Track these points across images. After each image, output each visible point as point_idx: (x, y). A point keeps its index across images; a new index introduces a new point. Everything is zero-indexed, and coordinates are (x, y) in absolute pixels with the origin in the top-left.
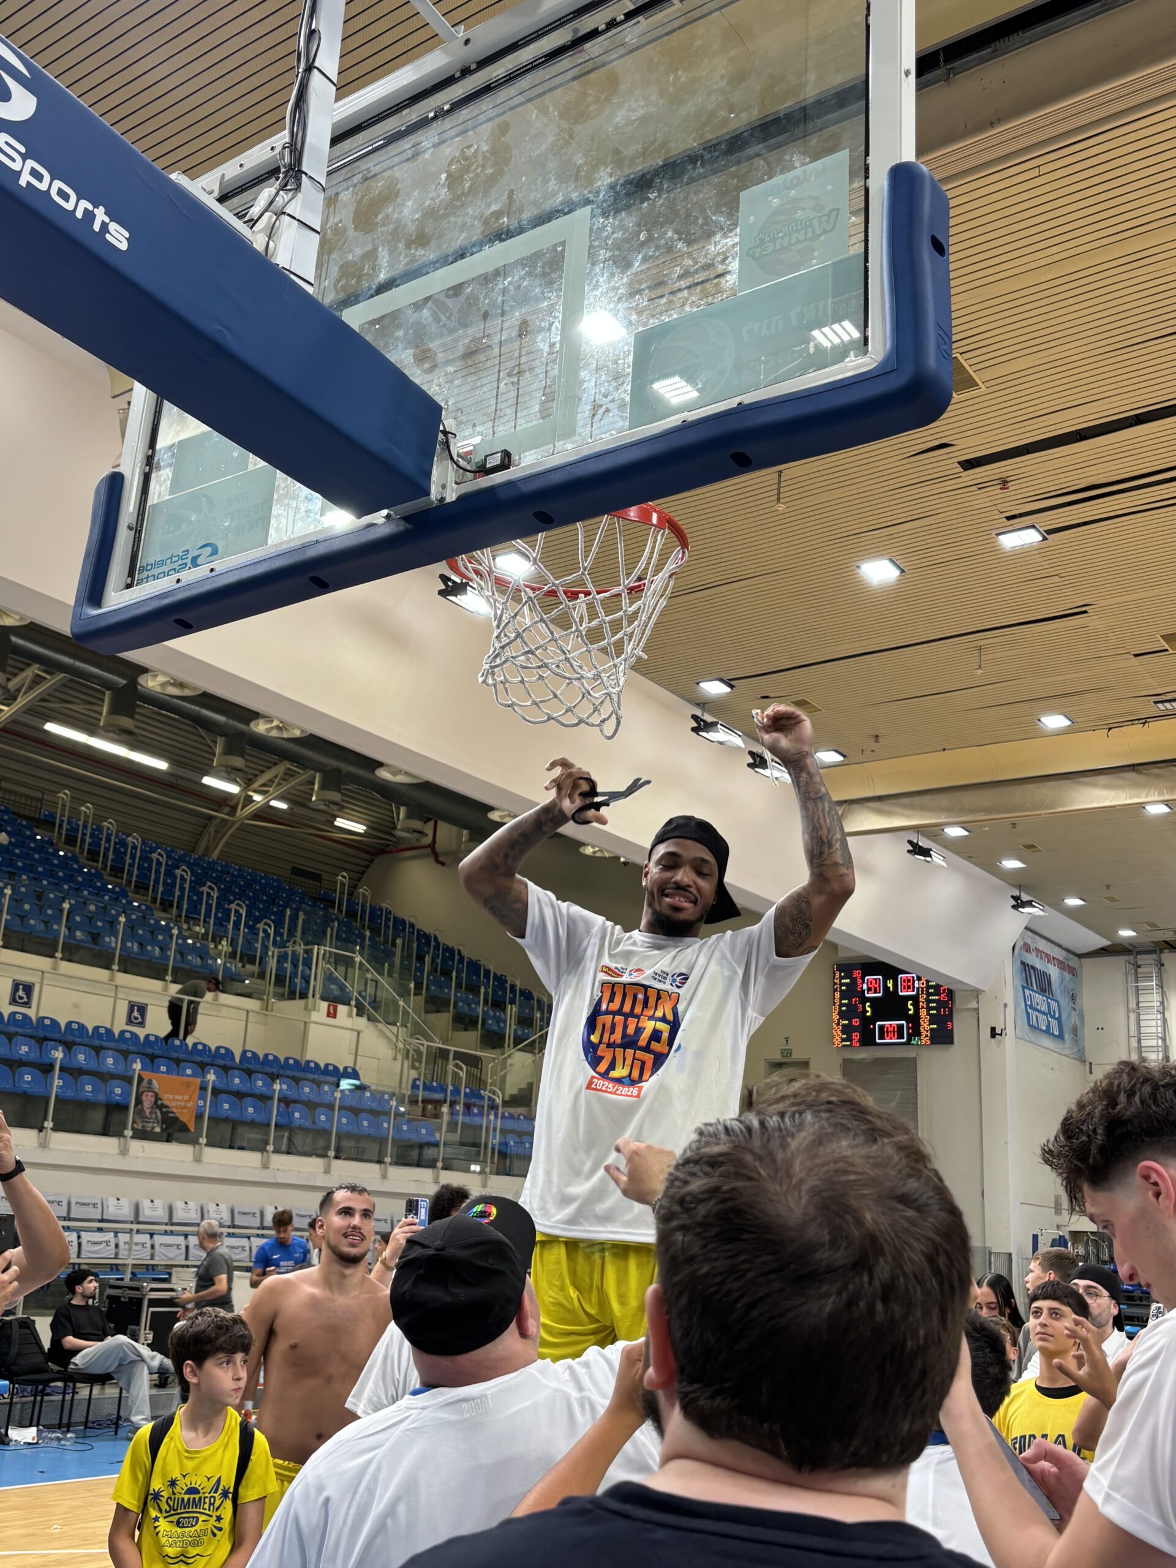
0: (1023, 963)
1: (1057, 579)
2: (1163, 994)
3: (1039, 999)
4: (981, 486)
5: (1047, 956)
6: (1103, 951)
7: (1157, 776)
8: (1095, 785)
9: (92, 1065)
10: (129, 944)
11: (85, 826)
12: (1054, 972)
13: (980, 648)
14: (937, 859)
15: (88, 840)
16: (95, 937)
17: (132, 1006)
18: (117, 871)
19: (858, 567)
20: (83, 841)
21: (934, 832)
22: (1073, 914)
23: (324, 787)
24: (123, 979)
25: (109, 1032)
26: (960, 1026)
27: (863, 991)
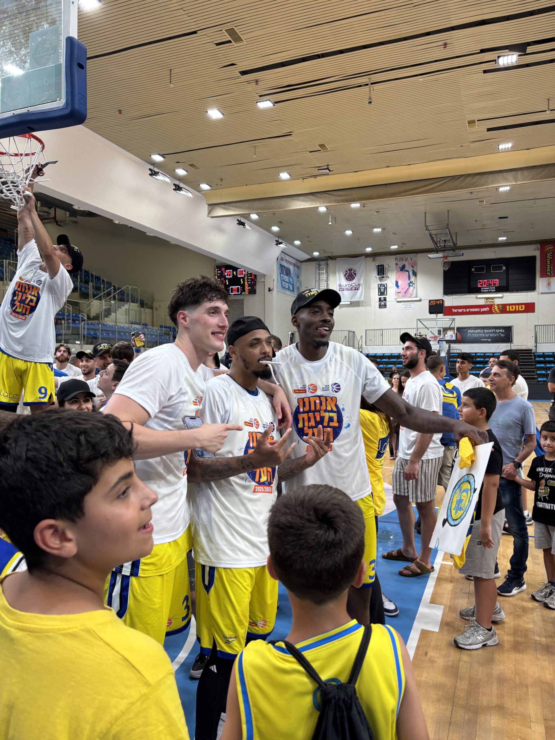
0: (280, 265)
1: (279, 121)
2: (328, 275)
3: (286, 278)
4: (249, 82)
5: (289, 262)
6: (309, 260)
7: (320, 197)
8: (298, 200)
12: (291, 268)
13: (255, 147)
14: (247, 227)
19: (207, 112)
21: (247, 216)
22: (297, 247)
26: (258, 288)
27: (225, 276)
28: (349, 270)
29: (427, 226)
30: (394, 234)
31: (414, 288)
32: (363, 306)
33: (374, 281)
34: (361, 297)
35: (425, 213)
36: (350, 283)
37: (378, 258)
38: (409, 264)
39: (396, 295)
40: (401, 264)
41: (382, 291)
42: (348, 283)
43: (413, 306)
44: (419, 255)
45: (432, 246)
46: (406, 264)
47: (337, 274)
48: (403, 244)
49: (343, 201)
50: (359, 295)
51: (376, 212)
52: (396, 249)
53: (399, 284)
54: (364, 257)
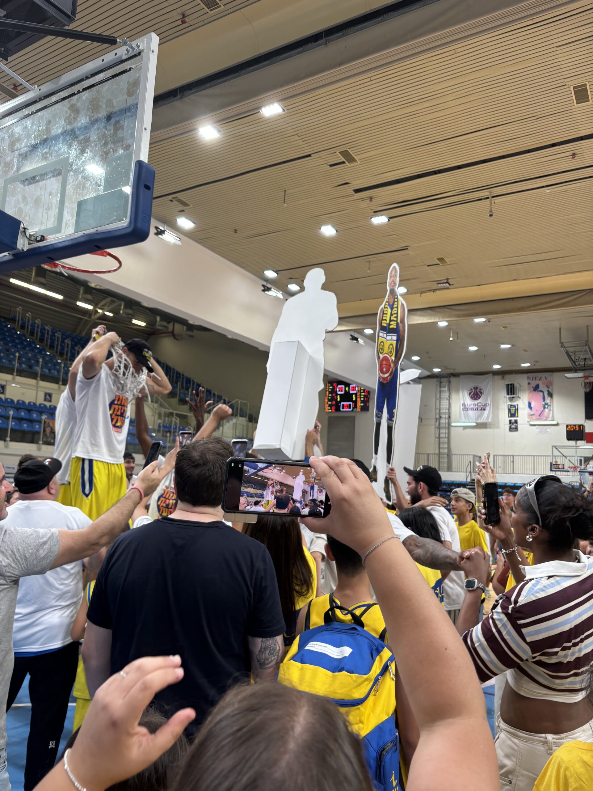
1: (395, 236)
2: (450, 393)
4: (362, 199)
6: (428, 377)
7: (439, 312)
8: (416, 315)
9: (27, 417)
10: (44, 370)
11: (28, 321)
13: (369, 262)
14: (361, 342)
15: (30, 327)
16: (31, 367)
17: (46, 394)
18: (41, 340)
19: (320, 229)
20: (28, 327)
21: (360, 332)
22: (416, 363)
23: (125, 307)
24: (42, 384)
25: (35, 404)
27: (337, 392)
28: (474, 388)
29: (562, 343)
30: (525, 351)
31: (550, 410)
32: (490, 428)
33: (504, 402)
34: (488, 418)
35: (560, 329)
36: (476, 402)
37: (507, 377)
38: (543, 383)
39: (528, 417)
40: (534, 384)
41: (513, 412)
42: (473, 403)
43: (548, 430)
44: (556, 375)
45: (569, 364)
46: (540, 383)
47: (461, 393)
48: (537, 362)
49: (464, 316)
50: (486, 416)
51: (504, 327)
52: (528, 367)
53: (532, 405)
54: (491, 375)
